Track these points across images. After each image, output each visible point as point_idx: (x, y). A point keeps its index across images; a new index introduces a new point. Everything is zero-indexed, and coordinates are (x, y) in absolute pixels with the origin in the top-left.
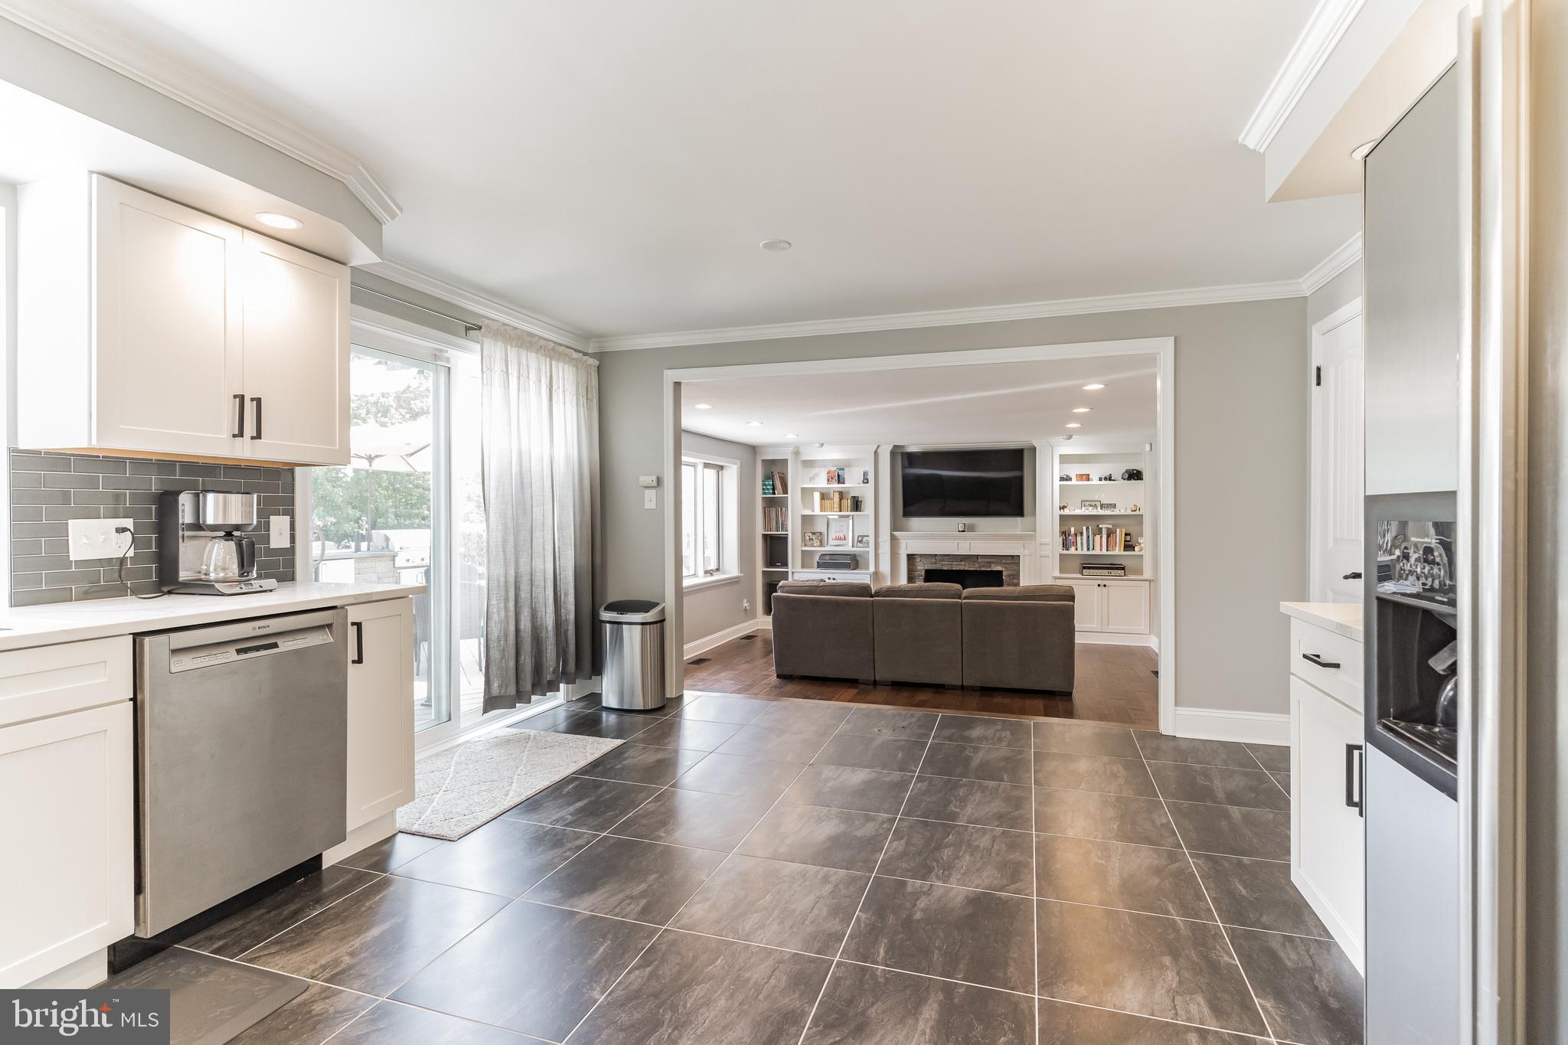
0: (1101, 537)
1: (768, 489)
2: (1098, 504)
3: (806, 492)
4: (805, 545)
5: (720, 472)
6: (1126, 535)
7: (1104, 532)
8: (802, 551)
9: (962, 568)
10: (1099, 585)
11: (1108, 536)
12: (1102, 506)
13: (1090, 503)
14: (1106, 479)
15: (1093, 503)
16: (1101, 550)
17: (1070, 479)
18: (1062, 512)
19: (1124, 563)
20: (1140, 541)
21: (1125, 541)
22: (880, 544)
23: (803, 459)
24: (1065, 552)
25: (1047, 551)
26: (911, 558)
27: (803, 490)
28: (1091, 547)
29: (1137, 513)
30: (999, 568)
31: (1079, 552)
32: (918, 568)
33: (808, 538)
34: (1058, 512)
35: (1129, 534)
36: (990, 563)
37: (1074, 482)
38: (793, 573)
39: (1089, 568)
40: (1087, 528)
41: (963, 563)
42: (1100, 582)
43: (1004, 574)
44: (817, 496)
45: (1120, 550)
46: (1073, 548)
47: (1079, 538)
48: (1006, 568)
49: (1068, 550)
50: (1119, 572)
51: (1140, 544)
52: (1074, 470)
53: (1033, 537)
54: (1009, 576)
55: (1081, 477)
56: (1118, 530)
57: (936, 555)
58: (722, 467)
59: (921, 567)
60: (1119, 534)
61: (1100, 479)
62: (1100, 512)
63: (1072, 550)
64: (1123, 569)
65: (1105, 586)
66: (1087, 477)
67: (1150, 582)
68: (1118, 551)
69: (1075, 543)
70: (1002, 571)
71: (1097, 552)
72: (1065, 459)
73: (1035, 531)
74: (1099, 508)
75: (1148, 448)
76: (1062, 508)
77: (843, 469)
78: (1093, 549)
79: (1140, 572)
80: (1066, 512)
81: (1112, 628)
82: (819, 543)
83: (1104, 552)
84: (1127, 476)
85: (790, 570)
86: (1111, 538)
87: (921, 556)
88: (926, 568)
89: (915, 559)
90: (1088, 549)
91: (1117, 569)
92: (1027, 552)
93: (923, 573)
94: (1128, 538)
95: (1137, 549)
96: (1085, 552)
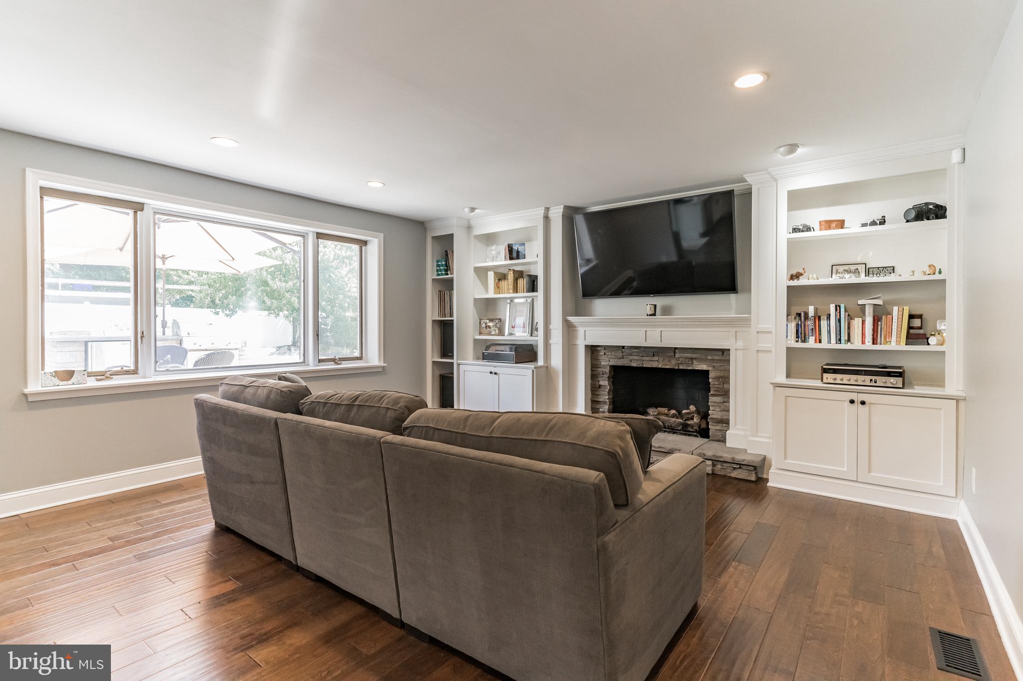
0: (863, 322)
1: (441, 270)
2: (862, 269)
3: (481, 272)
4: (480, 333)
5: (364, 248)
6: (911, 317)
7: (869, 311)
8: (475, 340)
9: (654, 365)
10: (852, 402)
11: (876, 320)
12: (868, 272)
13: (846, 268)
14: (873, 223)
15: (853, 268)
16: (863, 342)
17: (808, 229)
18: (795, 283)
19: (907, 364)
20: (941, 326)
21: (910, 328)
22: (552, 332)
23: (475, 234)
24: (800, 345)
25: (766, 343)
26: (593, 350)
27: (477, 270)
28: (844, 337)
29: (937, 277)
30: (704, 367)
31: (824, 345)
32: (603, 363)
33: (484, 325)
34: (784, 282)
35: (920, 317)
36: (692, 359)
37: (817, 233)
38: (459, 365)
39: (835, 371)
40: (838, 308)
41: (656, 358)
42: (854, 396)
43: (711, 375)
44: (491, 275)
45: (898, 342)
46: (812, 339)
47: (824, 323)
48: (714, 367)
49: (804, 341)
50: (892, 380)
51: (939, 332)
52: (814, 216)
53: (745, 322)
54: (717, 378)
55: (828, 224)
56: (895, 309)
57: (623, 347)
58: (365, 243)
59: (606, 362)
60: (898, 318)
61: (864, 225)
62: (863, 279)
63: (811, 343)
64: (900, 375)
65: (863, 403)
66: (841, 224)
67: (957, 401)
68: (895, 343)
69: (817, 331)
70: (706, 373)
71: (856, 344)
72: (798, 199)
73: (750, 313)
74: (863, 275)
75: (956, 156)
76: (797, 276)
77: (524, 244)
78: (849, 340)
79: (939, 381)
80: (802, 282)
81: (876, 476)
82: (497, 332)
83: (869, 345)
84: (913, 214)
85: (455, 361)
86: (882, 324)
87: (605, 347)
88: (611, 363)
89: (599, 351)
90: (839, 341)
91: (889, 374)
92: (740, 344)
93: (607, 370)
94: (917, 323)
95: (932, 340)
96: (834, 345)
